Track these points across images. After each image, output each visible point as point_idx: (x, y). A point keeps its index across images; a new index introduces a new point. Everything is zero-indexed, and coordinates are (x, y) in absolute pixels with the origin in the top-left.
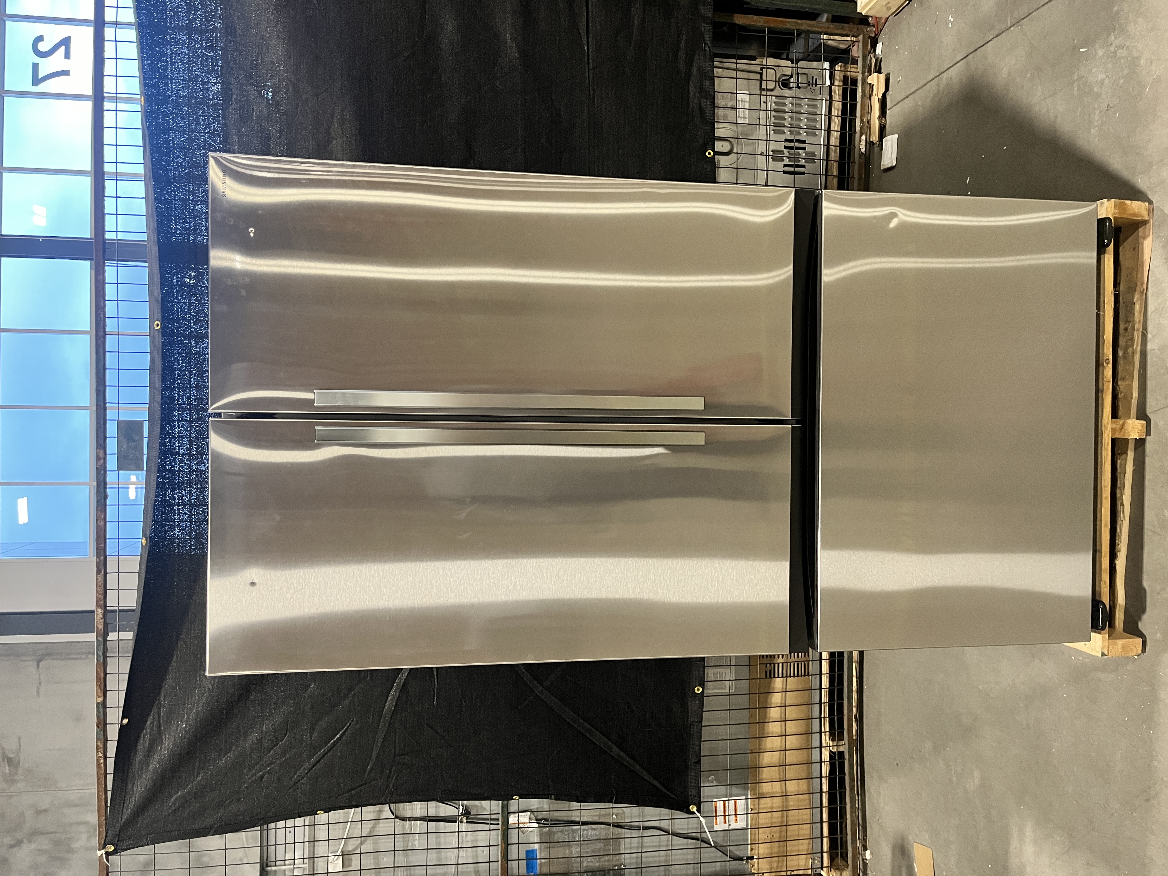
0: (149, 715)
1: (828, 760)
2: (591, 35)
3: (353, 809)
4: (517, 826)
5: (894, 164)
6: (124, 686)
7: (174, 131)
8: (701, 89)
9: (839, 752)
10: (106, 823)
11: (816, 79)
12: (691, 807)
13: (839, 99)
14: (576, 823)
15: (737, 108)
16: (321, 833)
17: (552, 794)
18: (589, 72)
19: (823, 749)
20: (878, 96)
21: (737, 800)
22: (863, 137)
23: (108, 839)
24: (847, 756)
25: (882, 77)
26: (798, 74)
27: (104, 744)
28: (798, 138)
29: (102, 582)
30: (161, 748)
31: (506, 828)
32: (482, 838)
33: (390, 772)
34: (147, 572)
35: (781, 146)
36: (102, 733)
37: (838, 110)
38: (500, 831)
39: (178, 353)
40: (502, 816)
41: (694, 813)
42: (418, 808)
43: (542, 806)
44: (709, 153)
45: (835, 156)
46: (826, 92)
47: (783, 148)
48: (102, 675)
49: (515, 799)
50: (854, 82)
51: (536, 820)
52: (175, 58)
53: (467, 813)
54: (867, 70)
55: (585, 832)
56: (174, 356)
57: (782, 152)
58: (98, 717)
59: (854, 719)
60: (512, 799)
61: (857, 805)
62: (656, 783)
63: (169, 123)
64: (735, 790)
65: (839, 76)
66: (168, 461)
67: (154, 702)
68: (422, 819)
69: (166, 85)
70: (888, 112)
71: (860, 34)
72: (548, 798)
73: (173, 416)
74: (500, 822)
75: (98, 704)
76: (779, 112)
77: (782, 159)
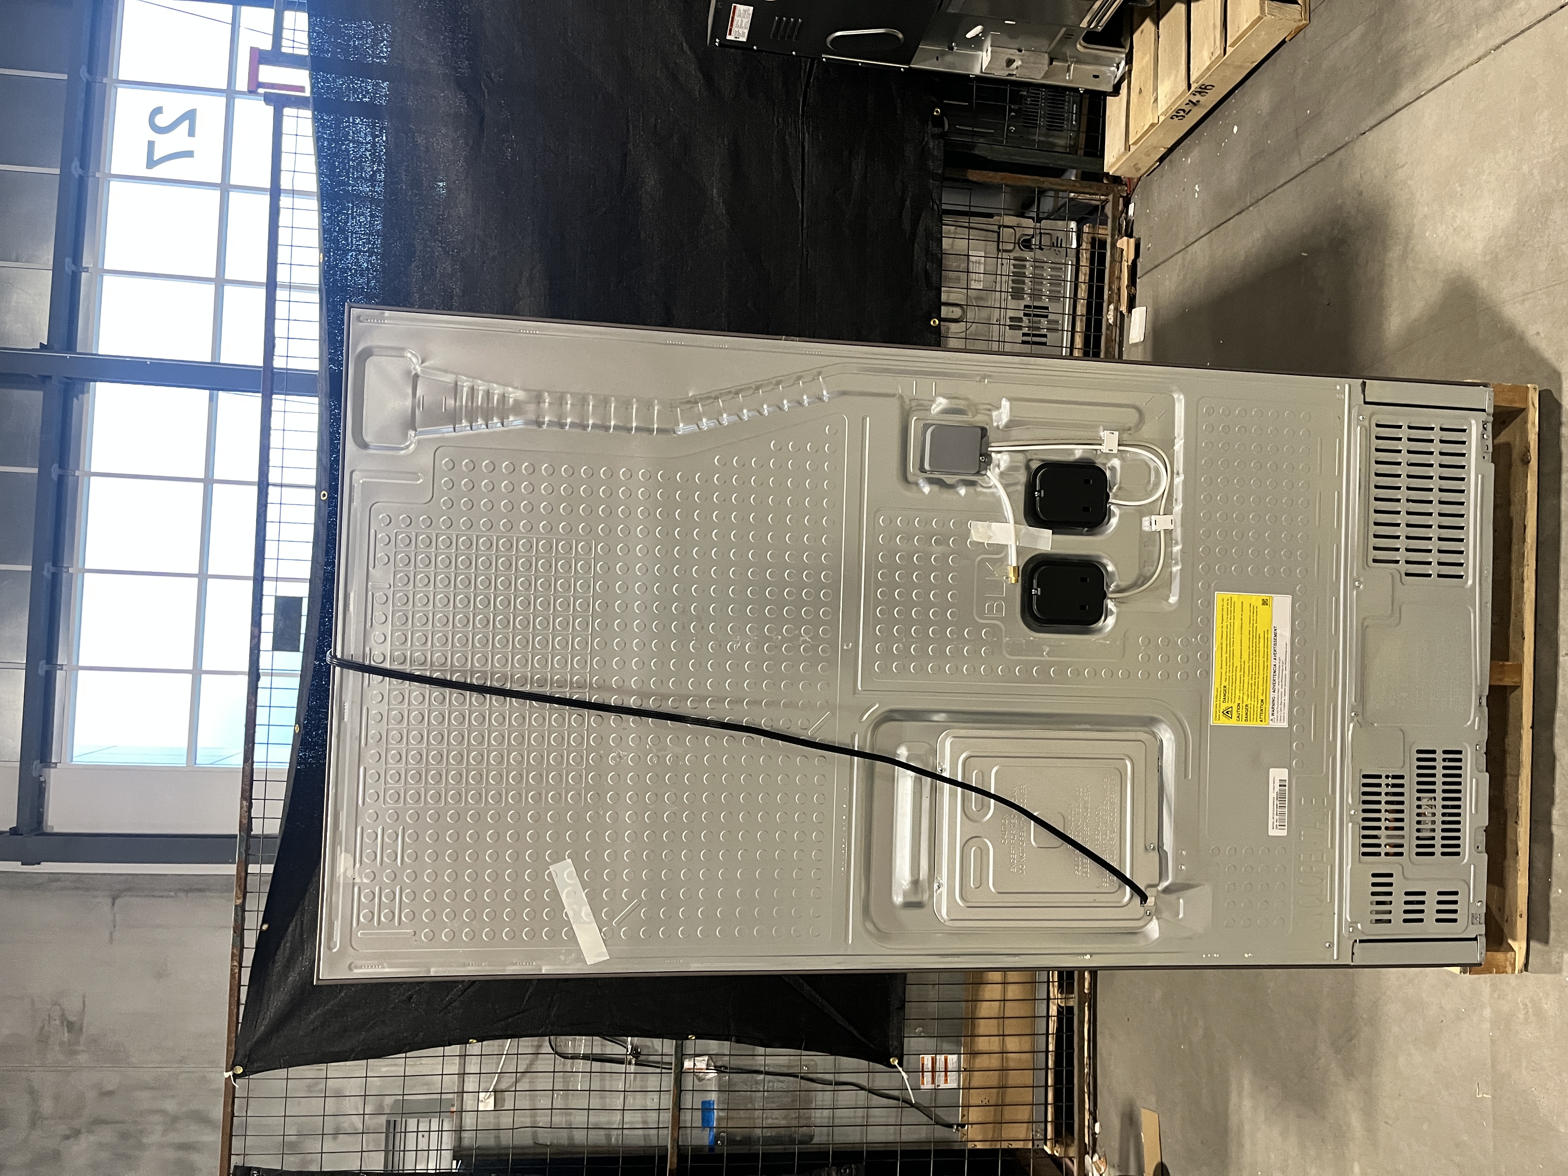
0: (291, 921)
1: (1056, 1015)
2: (806, 192)
3: (509, 1040)
4: (692, 1071)
5: (1142, 340)
6: (266, 888)
8: (927, 251)
9: (1067, 1007)
11: (1062, 240)
12: (891, 1060)
13: (1087, 262)
14: (759, 1071)
15: (969, 272)
17: (732, 1036)
18: (802, 231)
19: (1050, 1001)
20: (1127, 262)
21: (948, 1055)
22: (1112, 307)
23: (236, 1059)
24: (1076, 1011)
25: (1132, 241)
26: (1041, 233)
27: (241, 951)
28: (1039, 304)
30: (303, 959)
31: (680, 1072)
32: (653, 1082)
33: (552, 1000)
35: (1021, 314)
36: (239, 939)
37: (1085, 275)
38: (673, 1075)
40: (676, 1058)
41: (895, 1067)
43: (720, 1049)
44: (934, 322)
45: (1082, 326)
46: (1072, 254)
48: (243, 874)
49: (690, 1039)
50: (1103, 244)
51: (715, 1066)
53: (636, 1053)
54: (1117, 232)
55: (771, 1084)
57: (1020, 320)
58: (236, 921)
60: (688, 1039)
62: (851, 1029)
63: (347, 280)
64: (944, 1045)
65: (1087, 238)
67: (298, 907)
68: (586, 1057)
70: (1138, 280)
71: (1110, 193)
72: (728, 1040)
74: (673, 1067)
75: (236, 906)
76: (1018, 277)
77: (1020, 328)
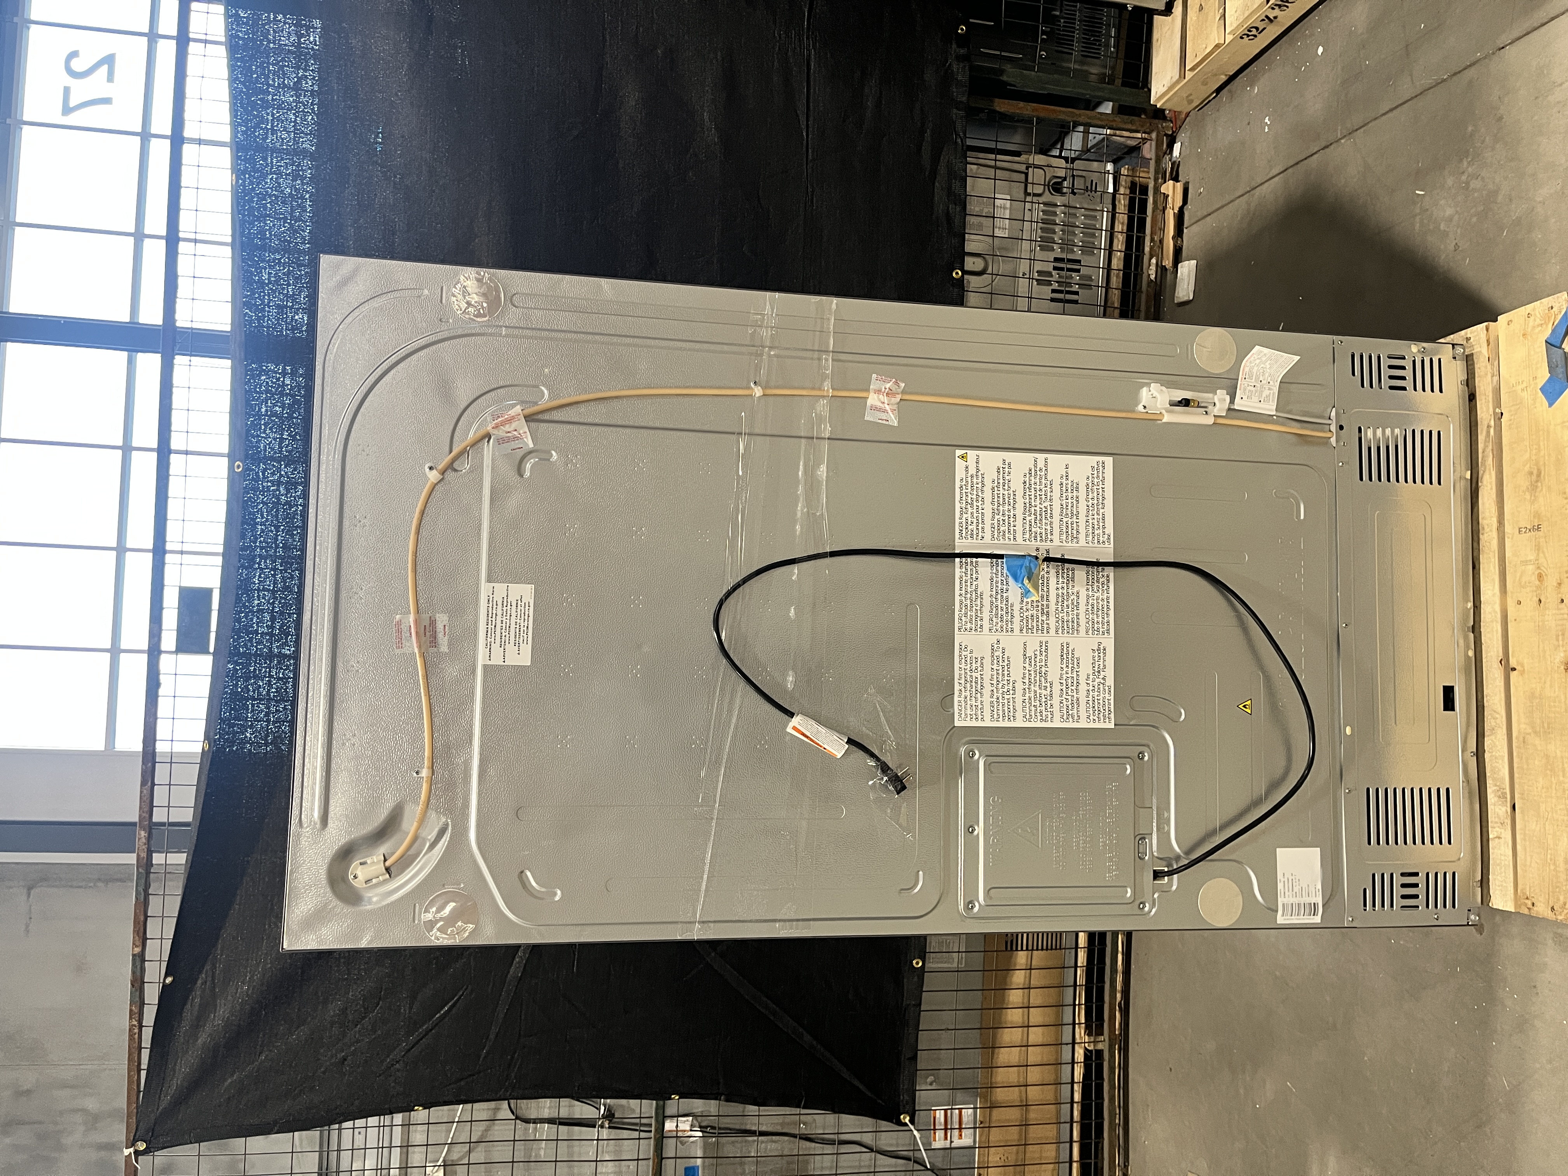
0: (200, 972)
1: (1083, 1060)
2: (811, 119)
3: (461, 1106)
4: (674, 1134)
5: (1191, 298)
6: (170, 932)
7: (272, 218)
8: (949, 192)
9: (1096, 1050)
10: (137, 1113)
11: (1096, 183)
12: (902, 1117)
13: (1125, 210)
14: (752, 1133)
15: (994, 217)
16: (418, 1136)
17: (722, 1094)
18: (807, 164)
19: (1076, 1045)
20: (1173, 209)
21: (962, 1109)
22: (1154, 261)
23: (138, 1133)
24: (1106, 1055)
25: (1179, 186)
26: (1073, 176)
27: (140, 1007)
28: (1070, 257)
29: (148, 796)
30: (214, 1016)
31: (661, 1137)
32: (629, 1149)
33: (513, 1057)
34: (208, 785)
35: (1049, 267)
36: (138, 993)
37: (1123, 224)
38: (652, 1141)
39: (263, 502)
40: (656, 1121)
41: (906, 1125)
42: (546, 1107)
43: (706, 1109)
44: (957, 274)
45: (1118, 282)
46: (1108, 200)
47: (1051, 269)
48: (142, 918)
49: (674, 1099)
50: (1144, 190)
51: (700, 1127)
52: (277, 126)
53: (610, 1115)
54: (1160, 176)
55: (763, 1145)
56: (257, 506)
57: (1050, 274)
58: (133, 972)
59: (1117, 1007)
60: (670, 1099)
61: (1117, 1121)
62: (856, 1083)
63: (265, 208)
64: (959, 1095)
65: (1126, 183)
66: (243, 641)
67: (208, 956)
68: (551, 1121)
69: (265, 159)
70: (1185, 231)
71: (1153, 131)
72: (716, 1099)
73: (252, 583)
74: (653, 1129)
75: (134, 955)
76: (1048, 224)
77: (1049, 283)
